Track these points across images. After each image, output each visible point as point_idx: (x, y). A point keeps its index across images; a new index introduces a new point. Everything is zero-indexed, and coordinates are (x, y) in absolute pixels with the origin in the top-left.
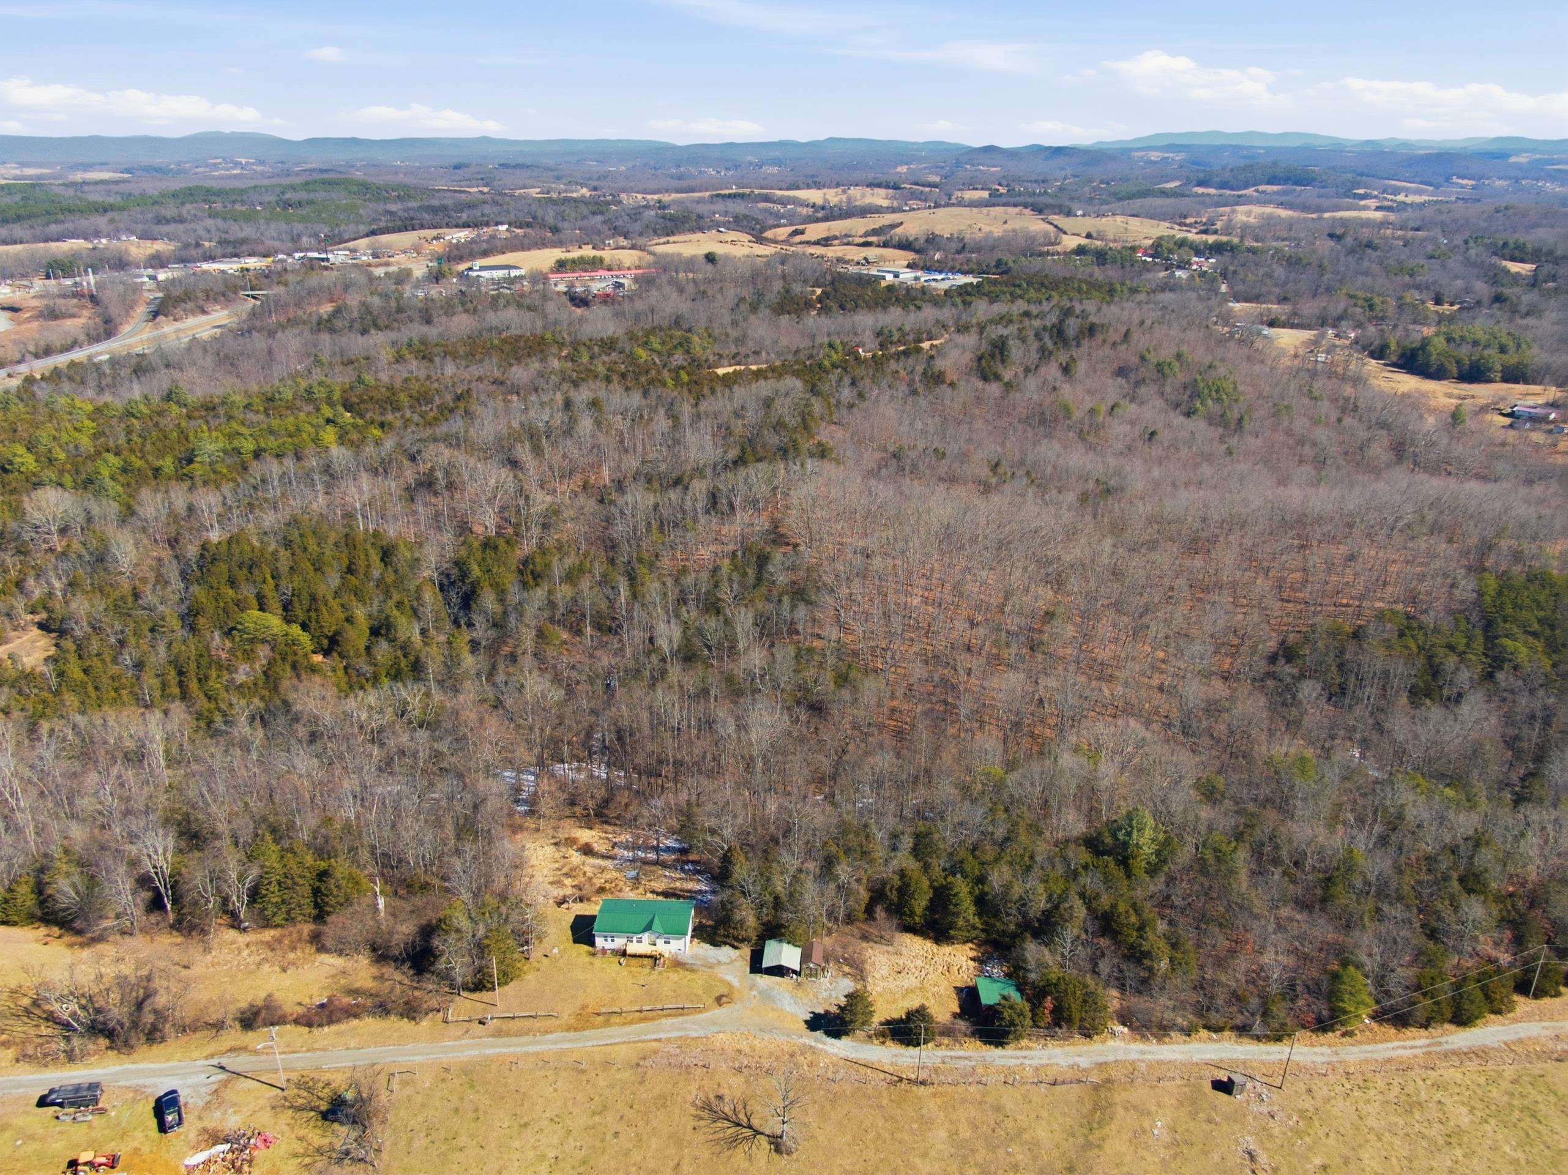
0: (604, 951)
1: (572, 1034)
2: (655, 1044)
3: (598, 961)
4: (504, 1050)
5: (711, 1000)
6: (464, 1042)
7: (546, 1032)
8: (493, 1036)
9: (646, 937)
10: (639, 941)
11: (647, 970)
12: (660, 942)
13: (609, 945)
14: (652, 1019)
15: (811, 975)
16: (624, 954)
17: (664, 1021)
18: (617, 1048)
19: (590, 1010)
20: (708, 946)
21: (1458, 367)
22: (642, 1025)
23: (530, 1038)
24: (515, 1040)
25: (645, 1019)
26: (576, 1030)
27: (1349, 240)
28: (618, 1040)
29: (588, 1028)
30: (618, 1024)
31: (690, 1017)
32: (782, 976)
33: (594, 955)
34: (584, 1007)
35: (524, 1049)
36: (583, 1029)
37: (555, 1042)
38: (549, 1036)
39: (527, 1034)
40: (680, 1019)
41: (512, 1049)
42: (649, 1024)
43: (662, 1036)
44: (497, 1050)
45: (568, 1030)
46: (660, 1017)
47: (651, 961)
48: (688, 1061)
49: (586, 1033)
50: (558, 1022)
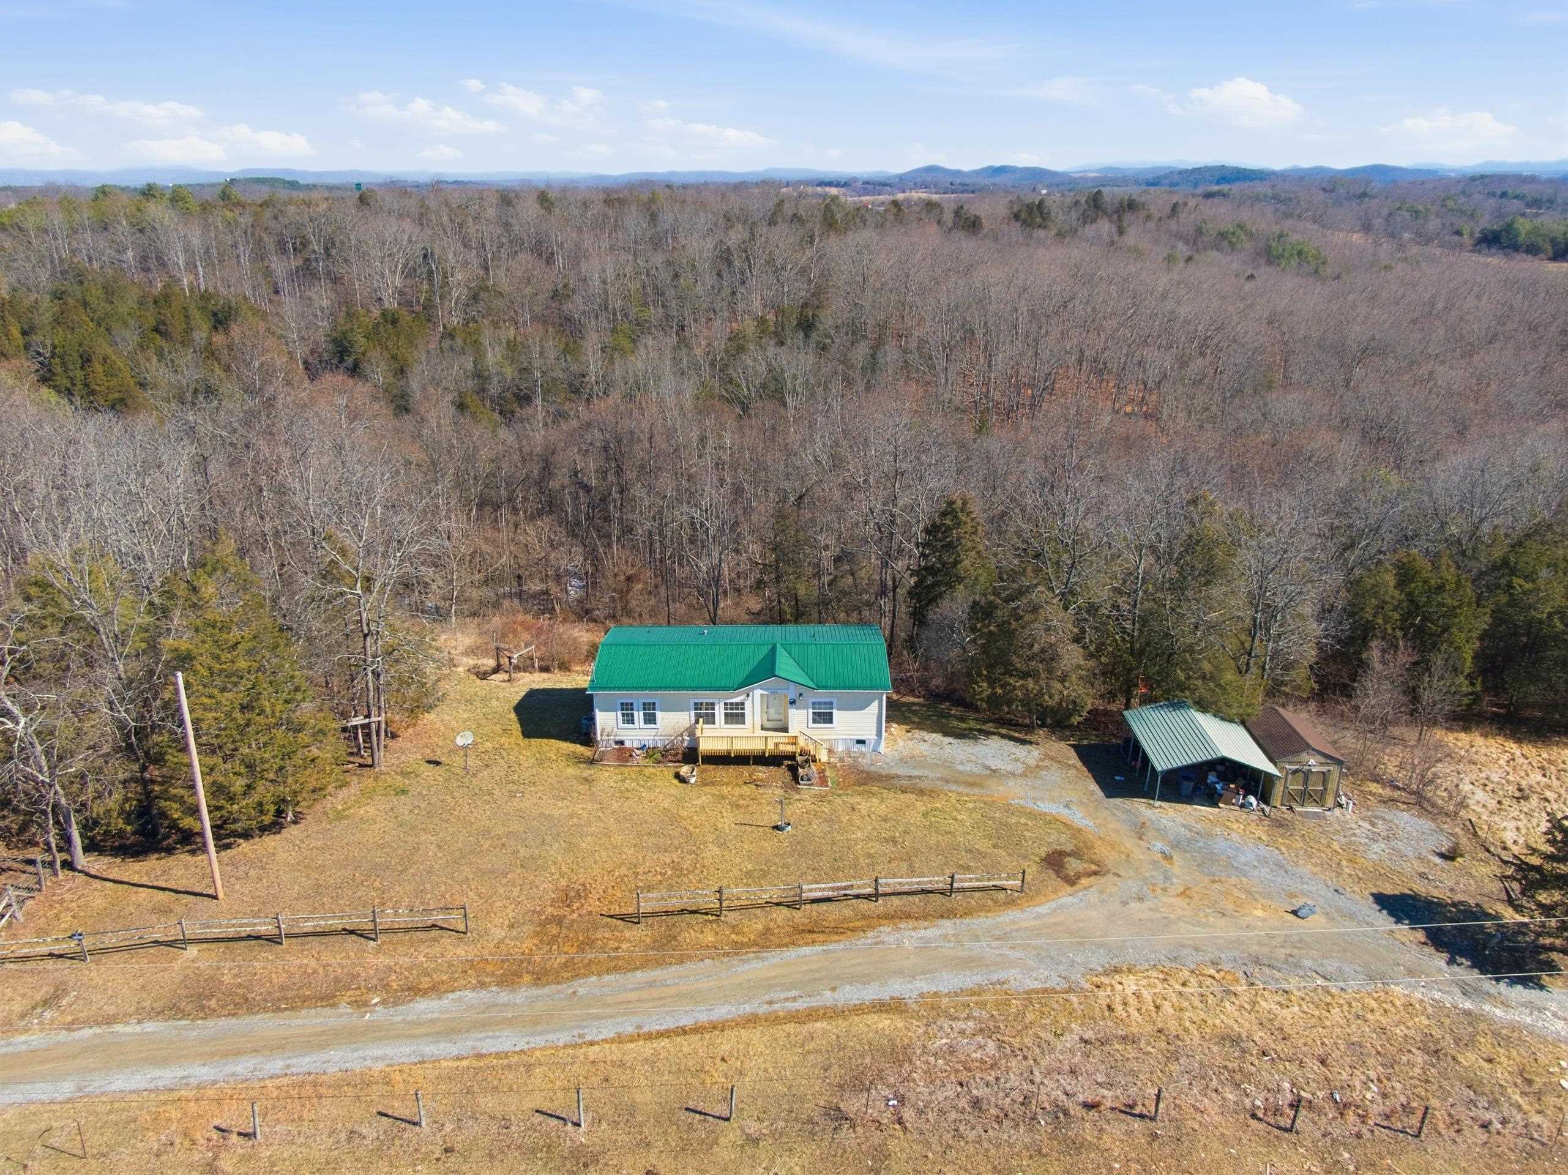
0: (623, 753)
1: (522, 996)
2: (884, 1022)
3: (607, 777)
4: (203, 1072)
5: (1032, 870)
6: (22, 1041)
7: (414, 991)
8: (172, 1010)
9: (754, 701)
10: (735, 715)
11: (776, 792)
12: (799, 720)
13: (638, 734)
14: (838, 930)
15: (1305, 796)
16: (691, 755)
17: (887, 933)
18: (726, 1043)
19: (593, 905)
20: (937, 737)
21: (1553, 247)
22: (808, 952)
23: (343, 1015)
24: (264, 1024)
25: (812, 931)
26: (540, 977)
27: (1342, 191)
28: (722, 1012)
29: (589, 968)
30: (715, 951)
31: (980, 922)
32: (1212, 799)
33: (591, 762)
34: (568, 897)
35: (305, 1063)
36: (573, 970)
37: (450, 1030)
38: (425, 1007)
39: (327, 999)
40: (947, 926)
41: (242, 1067)
42: (836, 946)
43: (896, 988)
44: (167, 1075)
45: (509, 978)
46: (870, 922)
47: (781, 774)
48: (1051, 1091)
49: (586, 986)
50: (462, 952)
